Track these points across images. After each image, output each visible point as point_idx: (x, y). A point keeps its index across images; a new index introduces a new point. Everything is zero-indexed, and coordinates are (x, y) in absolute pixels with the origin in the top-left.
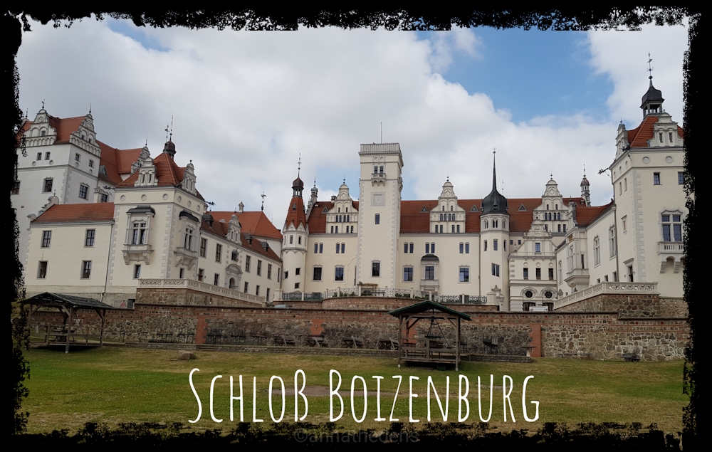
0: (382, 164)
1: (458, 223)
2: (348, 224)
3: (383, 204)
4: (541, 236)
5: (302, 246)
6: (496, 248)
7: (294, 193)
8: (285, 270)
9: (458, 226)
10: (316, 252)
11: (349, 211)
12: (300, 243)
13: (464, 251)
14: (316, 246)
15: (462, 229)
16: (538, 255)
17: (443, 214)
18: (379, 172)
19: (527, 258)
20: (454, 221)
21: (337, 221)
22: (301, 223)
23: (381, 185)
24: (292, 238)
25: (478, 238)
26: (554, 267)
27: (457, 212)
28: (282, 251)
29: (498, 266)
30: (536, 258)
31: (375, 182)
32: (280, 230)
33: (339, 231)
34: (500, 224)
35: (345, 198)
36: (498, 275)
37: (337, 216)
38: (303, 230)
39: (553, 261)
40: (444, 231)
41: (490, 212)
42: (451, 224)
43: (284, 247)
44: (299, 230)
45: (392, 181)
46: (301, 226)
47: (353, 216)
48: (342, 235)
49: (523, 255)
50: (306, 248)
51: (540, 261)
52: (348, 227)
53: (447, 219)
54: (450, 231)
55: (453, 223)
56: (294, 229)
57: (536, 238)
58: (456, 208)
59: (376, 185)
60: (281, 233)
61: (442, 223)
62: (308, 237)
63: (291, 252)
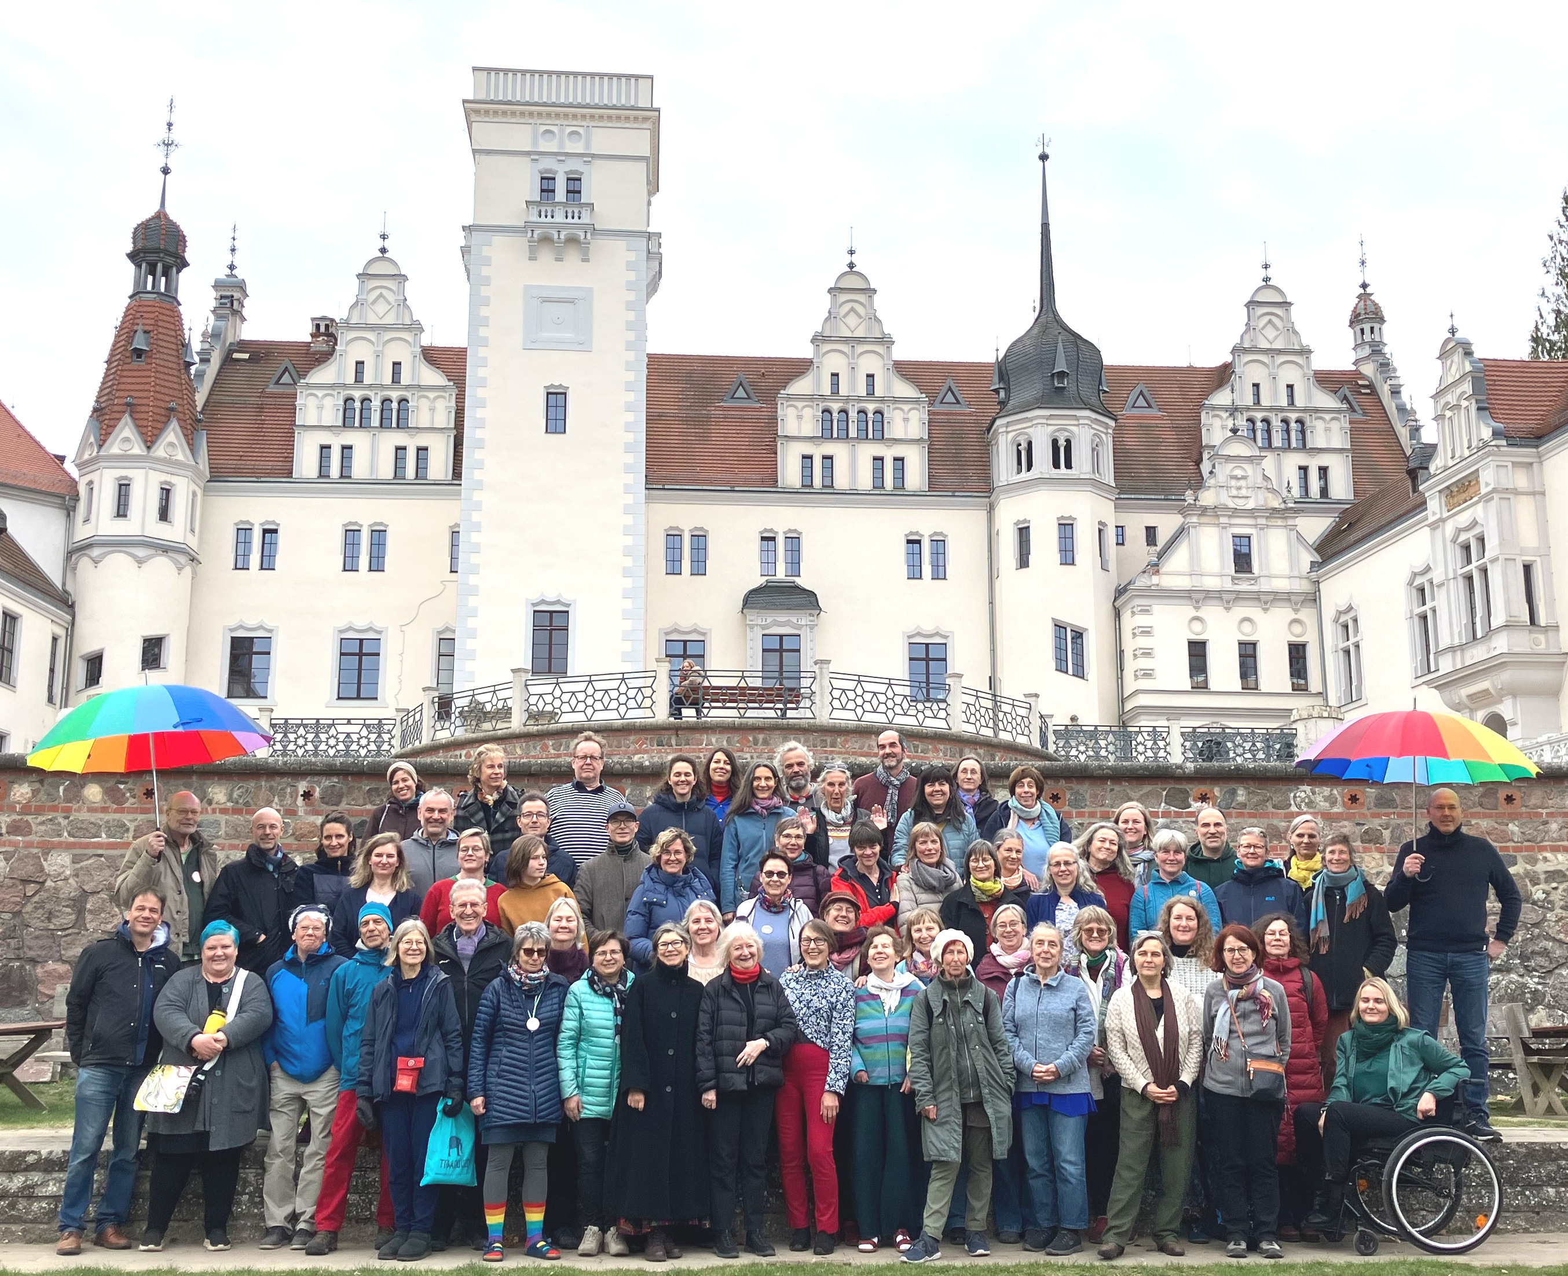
0: (573, 165)
1: (899, 451)
2: (399, 438)
3: (583, 346)
4: (1251, 504)
5: (174, 532)
6: (1068, 557)
7: (139, 282)
8: (87, 646)
9: (899, 460)
10: (241, 565)
11: (405, 379)
12: (164, 514)
13: (927, 570)
14: (243, 531)
15: (916, 475)
16: (1244, 586)
17: (835, 407)
18: (560, 195)
19: (1197, 597)
20: (881, 438)
21: (347, 423)
22: (174, 424)
23: (572, 257)
24: (123, 489)
25: (983, 514)
26: (1310, 638)
27: (896, 400)
28: (74, 552)
29: (1079, 635)
30: (1239, 597)
31: (546, 239)
32: (62, 459)
33: (360, 469)
34: (1081, 455)
35: (390, 319)
36: (1080, 673)
37: (349, 399)
38: (181, 454)
39: (1307, 614)
40: (841, 481)
41: (1042, 403)
42: (867, 451)
43: (82, 532)
44: (160, 451)
45: (621, 244)
46: (172, 435)
47: (424, 404)
48: (373, 485)
49: (1183, 583)
50: (193, 542)
51: (1253, 611)
52: (400, 449)
53: (853, 433)
54: (865, 481)
55: (878, 450)
56: (138, 449)
57: (1236, 512)
58: (889, 386)
59: (546, 256)
60: (69, 467)
61: (828, 448)
62: (205, 490)
63: (119, 562)
